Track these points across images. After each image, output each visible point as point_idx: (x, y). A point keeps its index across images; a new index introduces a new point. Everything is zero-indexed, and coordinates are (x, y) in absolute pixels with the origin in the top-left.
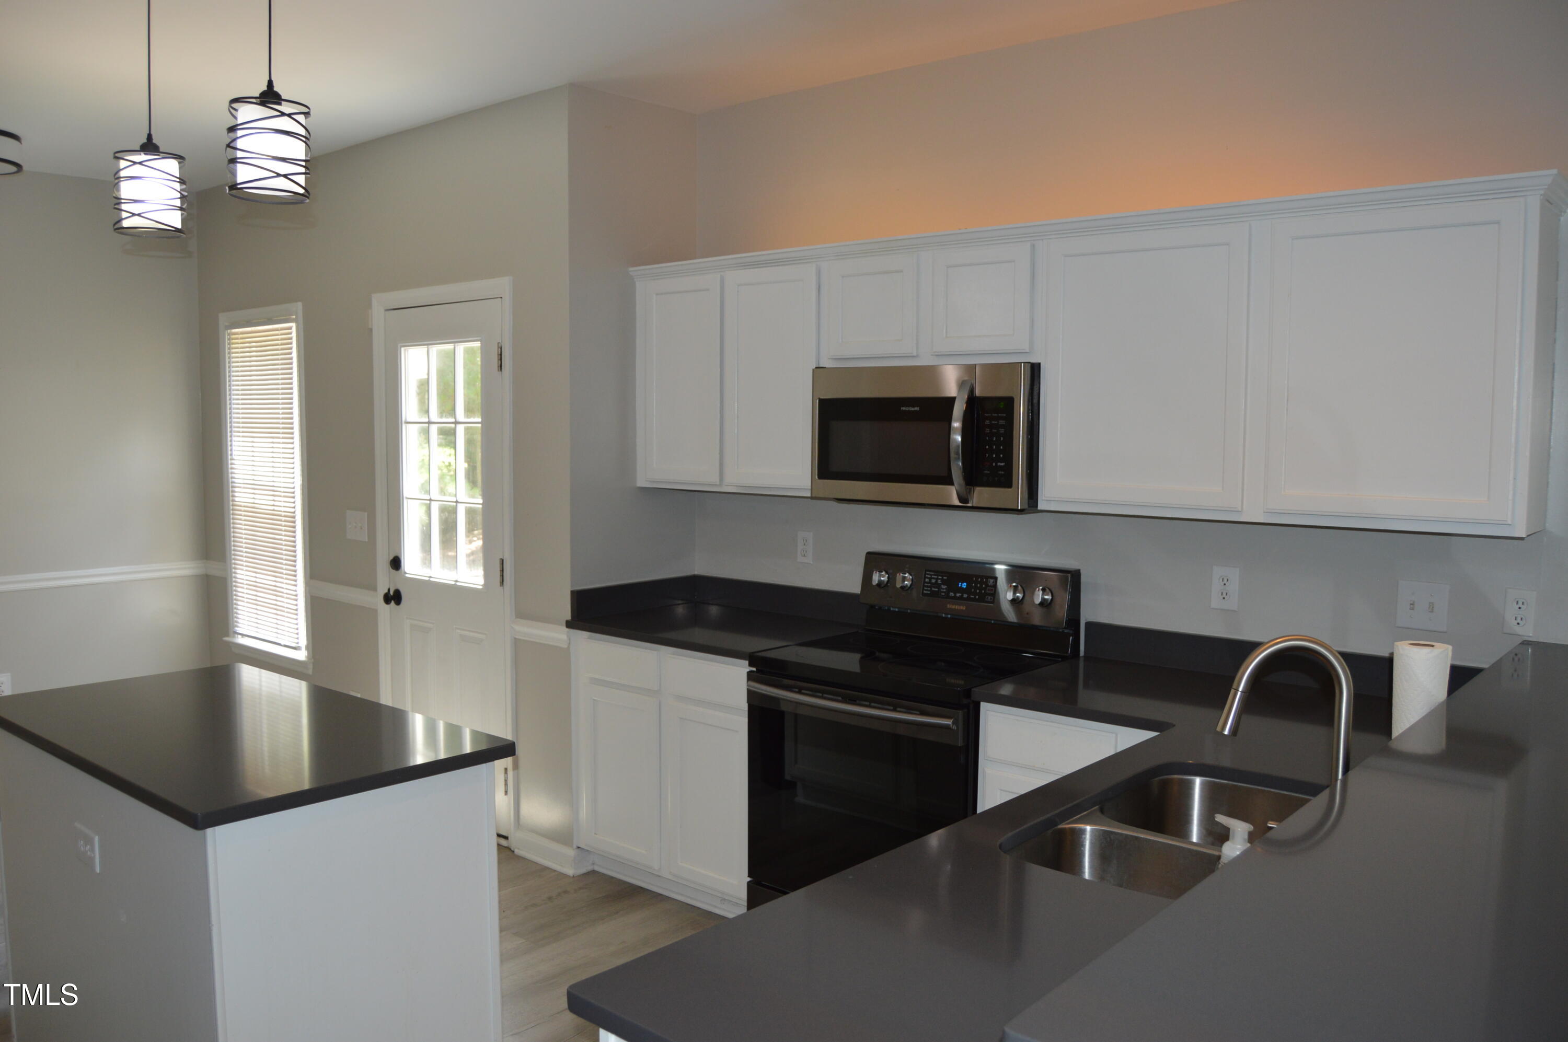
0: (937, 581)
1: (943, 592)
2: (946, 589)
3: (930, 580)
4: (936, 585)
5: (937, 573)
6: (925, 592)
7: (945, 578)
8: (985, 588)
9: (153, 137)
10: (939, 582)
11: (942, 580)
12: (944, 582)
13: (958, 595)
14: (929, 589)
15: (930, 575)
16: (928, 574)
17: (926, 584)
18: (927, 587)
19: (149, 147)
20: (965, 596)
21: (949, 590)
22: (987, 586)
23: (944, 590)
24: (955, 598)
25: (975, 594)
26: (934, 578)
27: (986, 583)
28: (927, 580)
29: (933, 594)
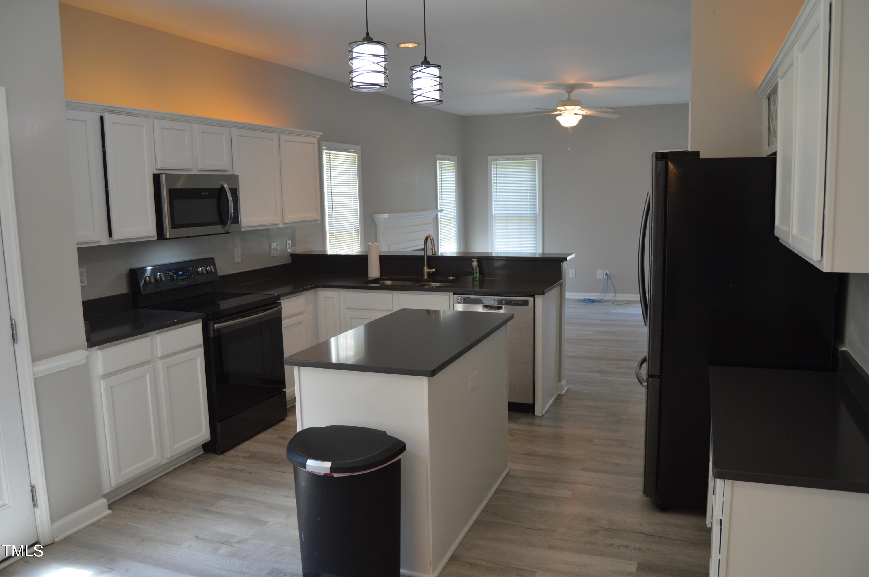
0: (171, 274)
1: (175, 278)
2: (176, 276)
3: (169, 274)
4: (172, 276)
5: (170, 270)
6: (169, 280)
7: (174, 272)
8: (190, 272)
10: (172, 274)
11: (173, 273)
12: (174, 274)
13: (181, 278)
14: (169, 278)
15: (168, 272)
16: (167, 272)
17: (168, 277)
18: (168, 278)
20: (184, 277)
21: (177, 277)
22: (190, 271)
23: (175, 277)
24: (180, 279)
25: (187, 275)
26: (170, 273)
27: (189, 270)
28: (167, 275)
29: (172, 280)
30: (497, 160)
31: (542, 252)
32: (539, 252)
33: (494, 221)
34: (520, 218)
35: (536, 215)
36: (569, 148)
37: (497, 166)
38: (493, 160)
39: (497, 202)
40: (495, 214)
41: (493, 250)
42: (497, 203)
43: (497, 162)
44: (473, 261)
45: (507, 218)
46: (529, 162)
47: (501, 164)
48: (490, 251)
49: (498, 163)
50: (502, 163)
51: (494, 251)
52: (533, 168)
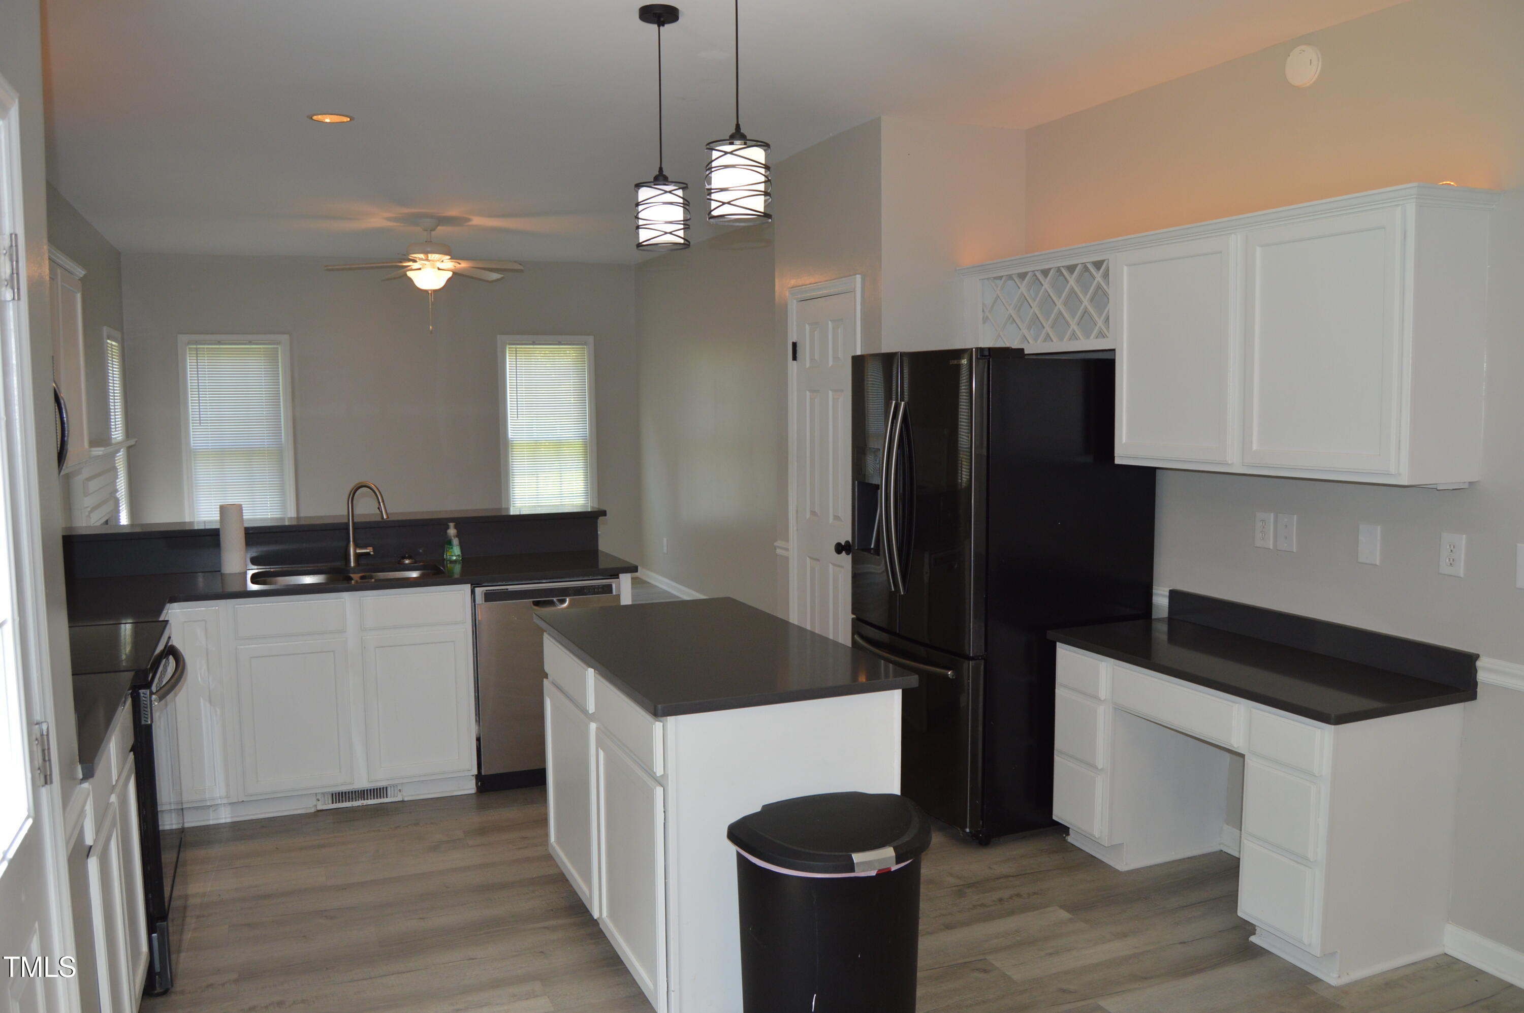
9: (741, 127)
19: (738, 135)
30: (197, 343)
31: (295, 516)
32: (289, 516)
33: (195, 460)
34: (248, 454)
35: (281, 447)
36: (431, 327)
37: (197, 354)
38: (189, 343)
39: (200, 423)
40: (194, 447)
41: (194, 519)
42: (200, 426)
43: (198, 346)
44: (448, 528)
45: (222, 454)
46: (264, 348)
47: (206, 350)
48: (187, 520)
49: (199, 348)
50: (207, 348)
51: (196, 520)
52: (272, 360)
